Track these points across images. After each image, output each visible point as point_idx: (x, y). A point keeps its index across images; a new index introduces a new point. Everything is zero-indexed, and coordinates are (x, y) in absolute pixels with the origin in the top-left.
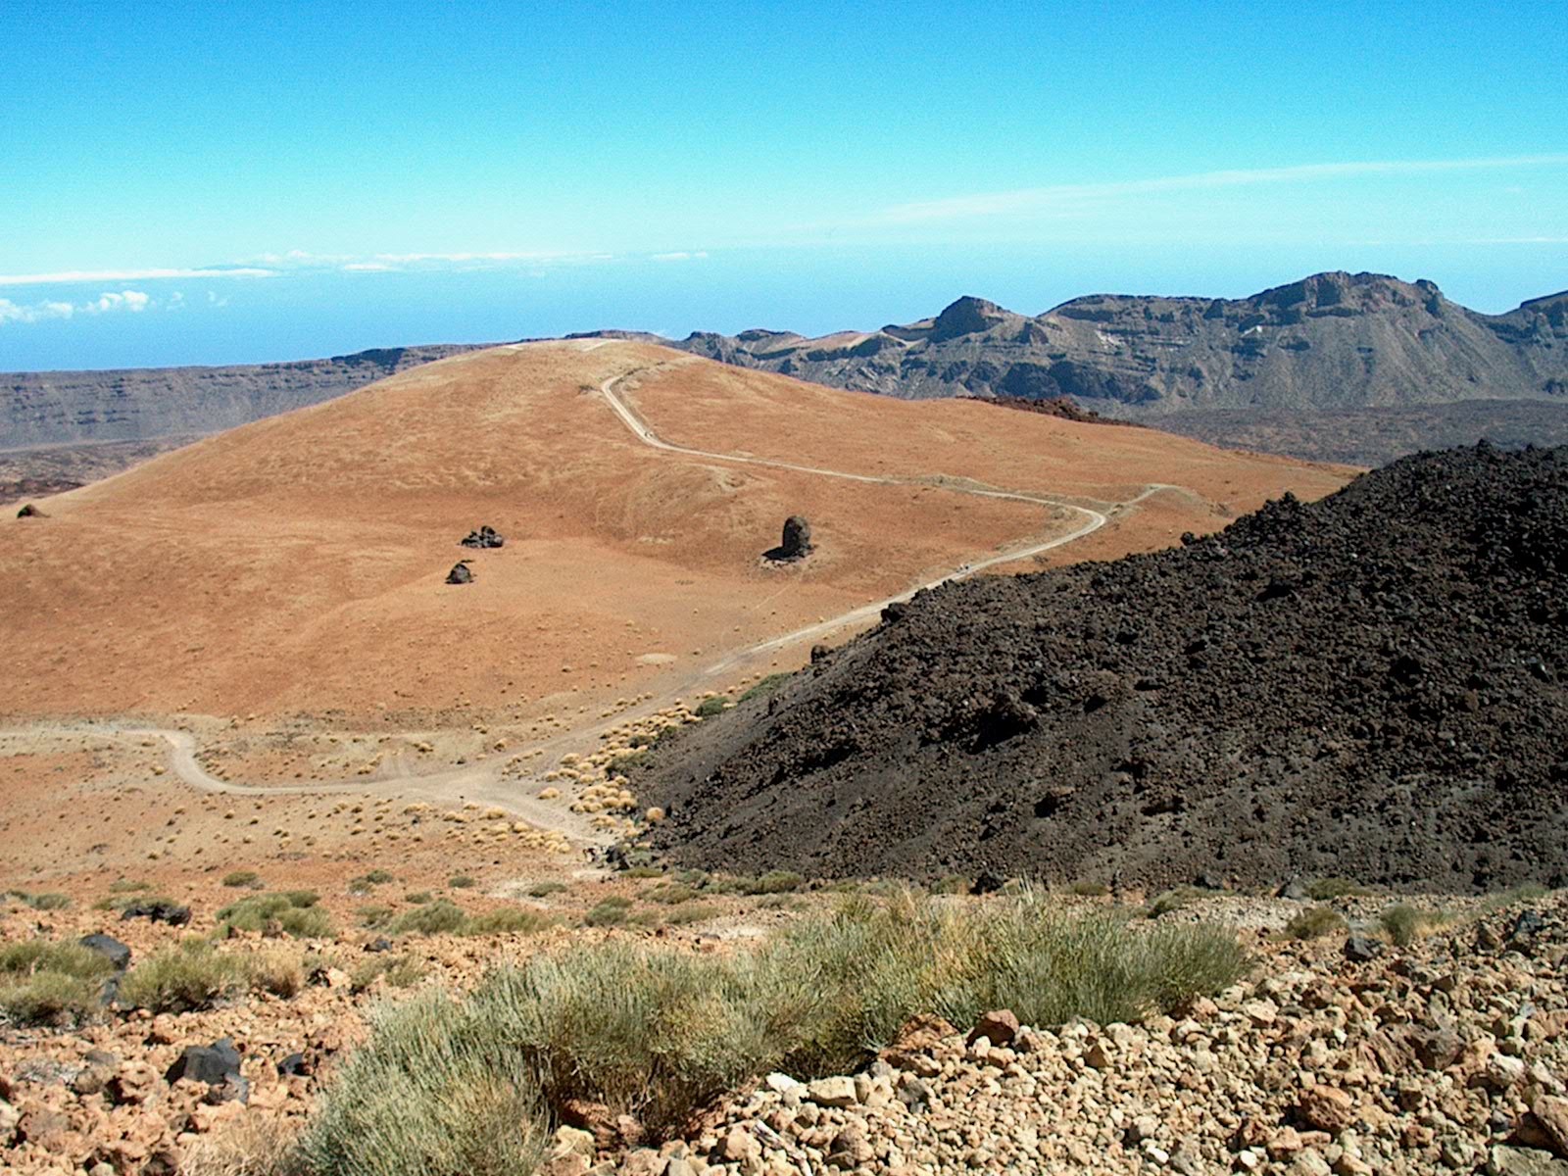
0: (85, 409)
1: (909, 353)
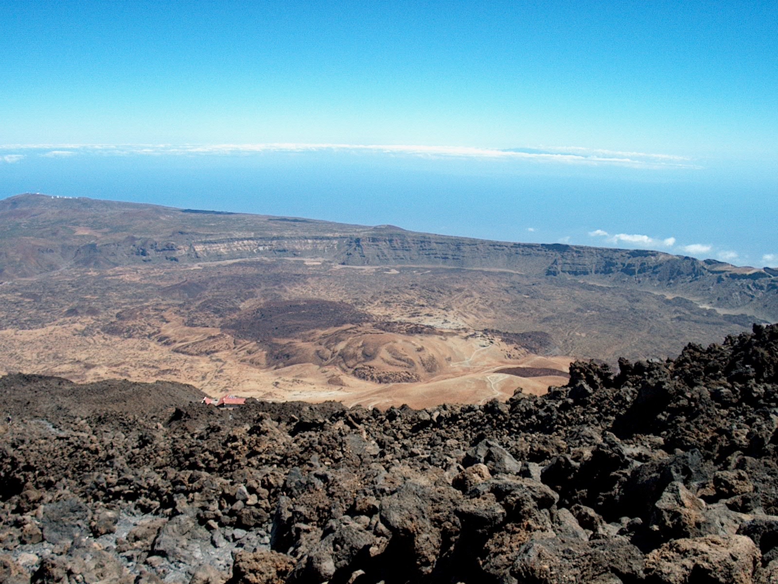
0: (445, 253)
1: (772, 281)
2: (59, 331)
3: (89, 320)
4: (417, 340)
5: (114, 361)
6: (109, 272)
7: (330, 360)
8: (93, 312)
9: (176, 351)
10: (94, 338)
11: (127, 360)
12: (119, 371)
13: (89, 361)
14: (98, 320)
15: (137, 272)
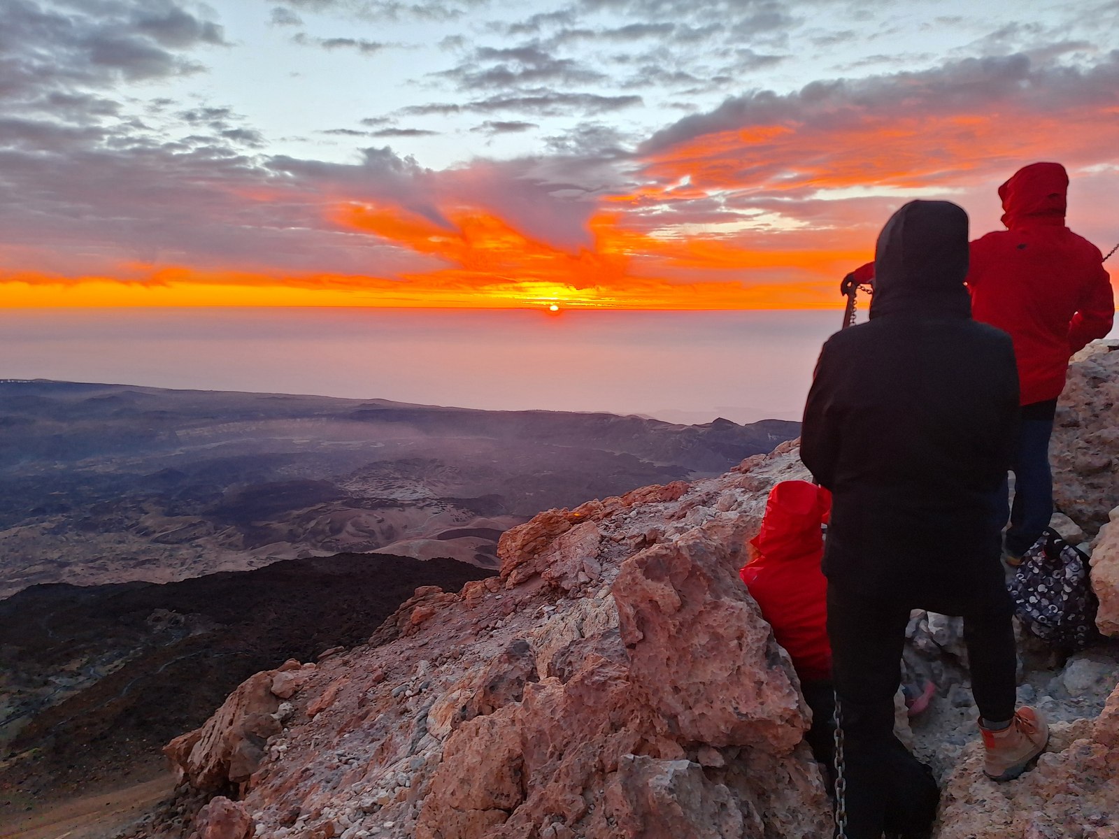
2: (24, 532)
3: (60, 517)
4: (378, 514)
5: (90, 557)
6: (79, 463)
7: (302, 537)
8: (63, 509)
9: (156, 541)
10: (66, 535)
11: (104, 555)
12: (96, 566)
13: (63, 560)
14: (70, 517)
15: (112, 462)
